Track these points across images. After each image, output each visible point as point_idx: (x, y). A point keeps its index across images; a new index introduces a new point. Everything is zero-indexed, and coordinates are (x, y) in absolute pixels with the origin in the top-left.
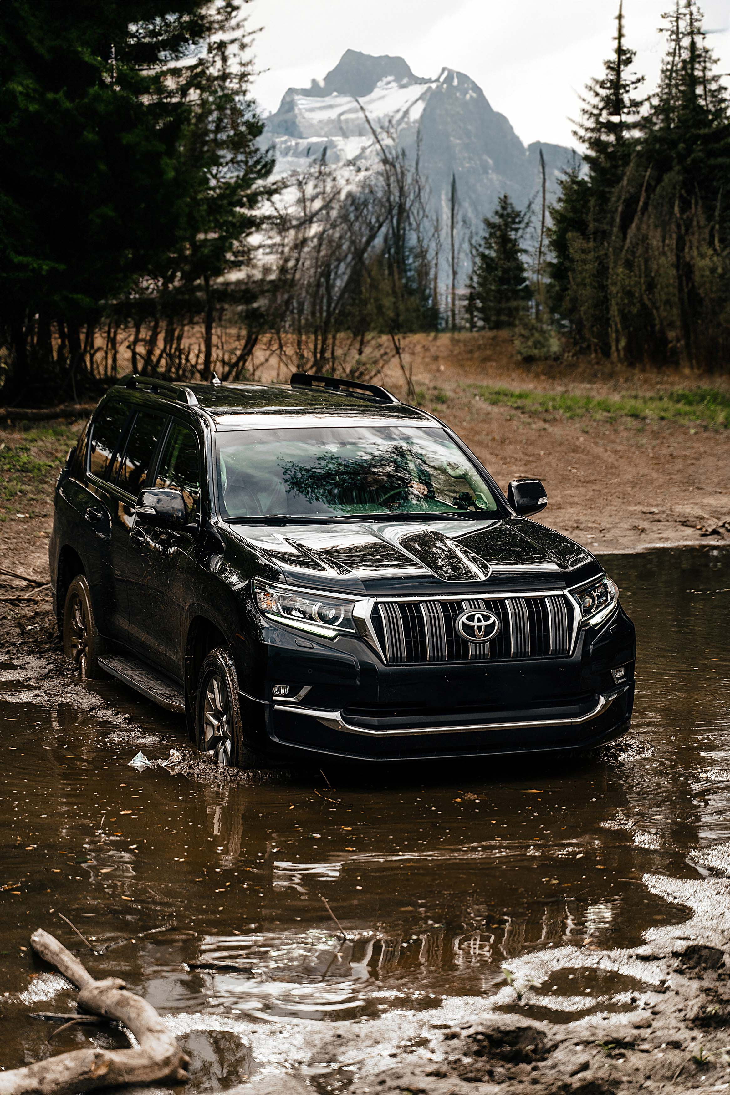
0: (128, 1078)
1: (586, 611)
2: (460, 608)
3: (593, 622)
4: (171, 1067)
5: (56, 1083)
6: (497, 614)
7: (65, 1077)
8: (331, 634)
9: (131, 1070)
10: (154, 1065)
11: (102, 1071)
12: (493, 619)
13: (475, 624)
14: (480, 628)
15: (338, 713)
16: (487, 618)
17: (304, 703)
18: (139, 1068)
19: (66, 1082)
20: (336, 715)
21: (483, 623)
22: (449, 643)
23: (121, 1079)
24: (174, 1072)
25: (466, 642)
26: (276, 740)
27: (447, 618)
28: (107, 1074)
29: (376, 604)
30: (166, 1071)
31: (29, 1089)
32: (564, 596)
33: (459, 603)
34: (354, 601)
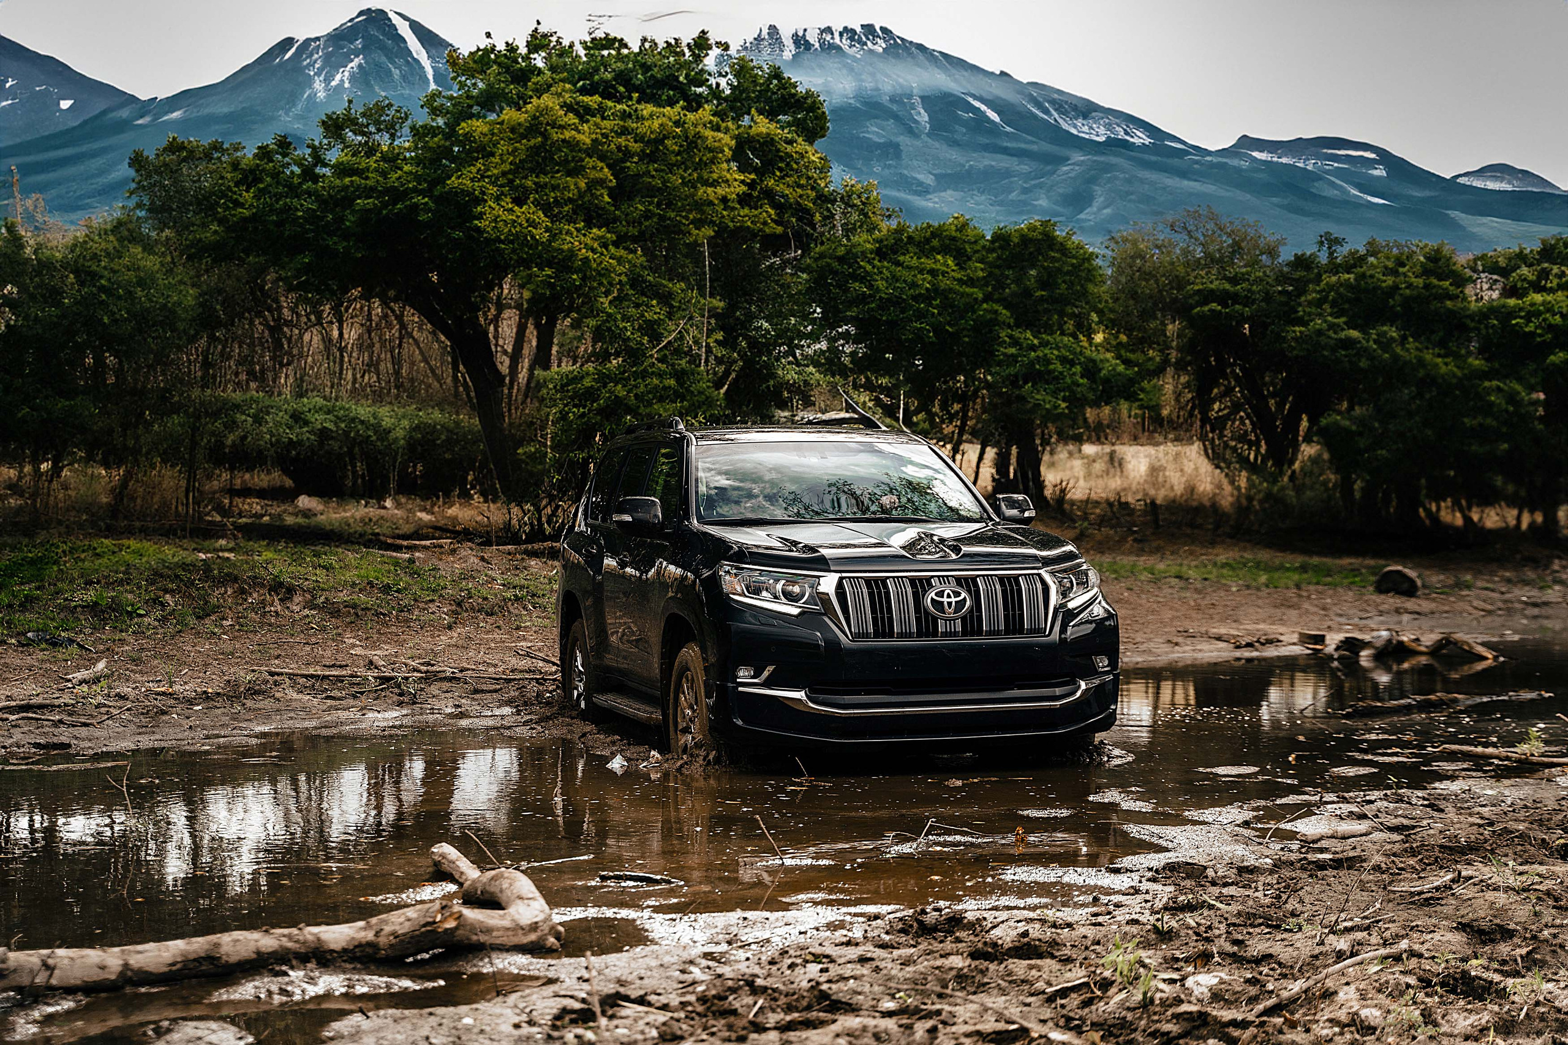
0: (483, 938)
1: (1064, 593)
2: (930, 586)
3: (1071, 605)
4: (539, 933)
5: (394, 934)
6: (969, 592)
7: (405, 928)
8: (795, 611)
9: (488, 930)
10: (518, 928)
11: (451, 924)
12: (963, 595)
13: (945, 600)
14: (950, 604)
15: (803, 693)
16: (957, 594)
17: (767, 684)
18: (498, 929)
19: (404, 935)
20: (800, 695)
21: (953, 600)
22: (918, 620)
23: (475, 938)
24: (542, 938)
25: (935, 619)
26: (740, 723)
27: (916, 595)
28: (456, 928)
29: (841, 579)
30: (533, 937)
31: (364, 941)
32: (1039, 575)
33: (928, 579)
34: (819, 577)
